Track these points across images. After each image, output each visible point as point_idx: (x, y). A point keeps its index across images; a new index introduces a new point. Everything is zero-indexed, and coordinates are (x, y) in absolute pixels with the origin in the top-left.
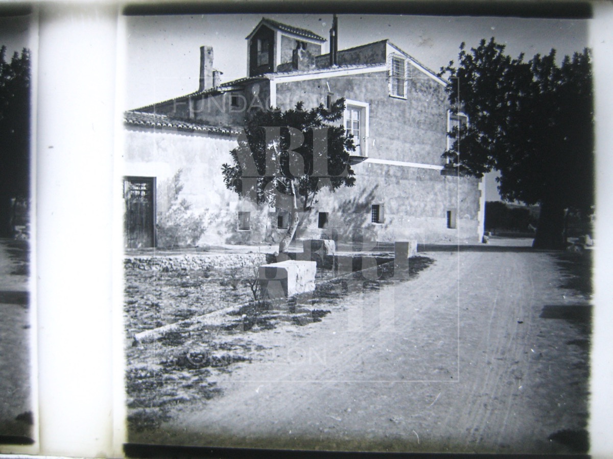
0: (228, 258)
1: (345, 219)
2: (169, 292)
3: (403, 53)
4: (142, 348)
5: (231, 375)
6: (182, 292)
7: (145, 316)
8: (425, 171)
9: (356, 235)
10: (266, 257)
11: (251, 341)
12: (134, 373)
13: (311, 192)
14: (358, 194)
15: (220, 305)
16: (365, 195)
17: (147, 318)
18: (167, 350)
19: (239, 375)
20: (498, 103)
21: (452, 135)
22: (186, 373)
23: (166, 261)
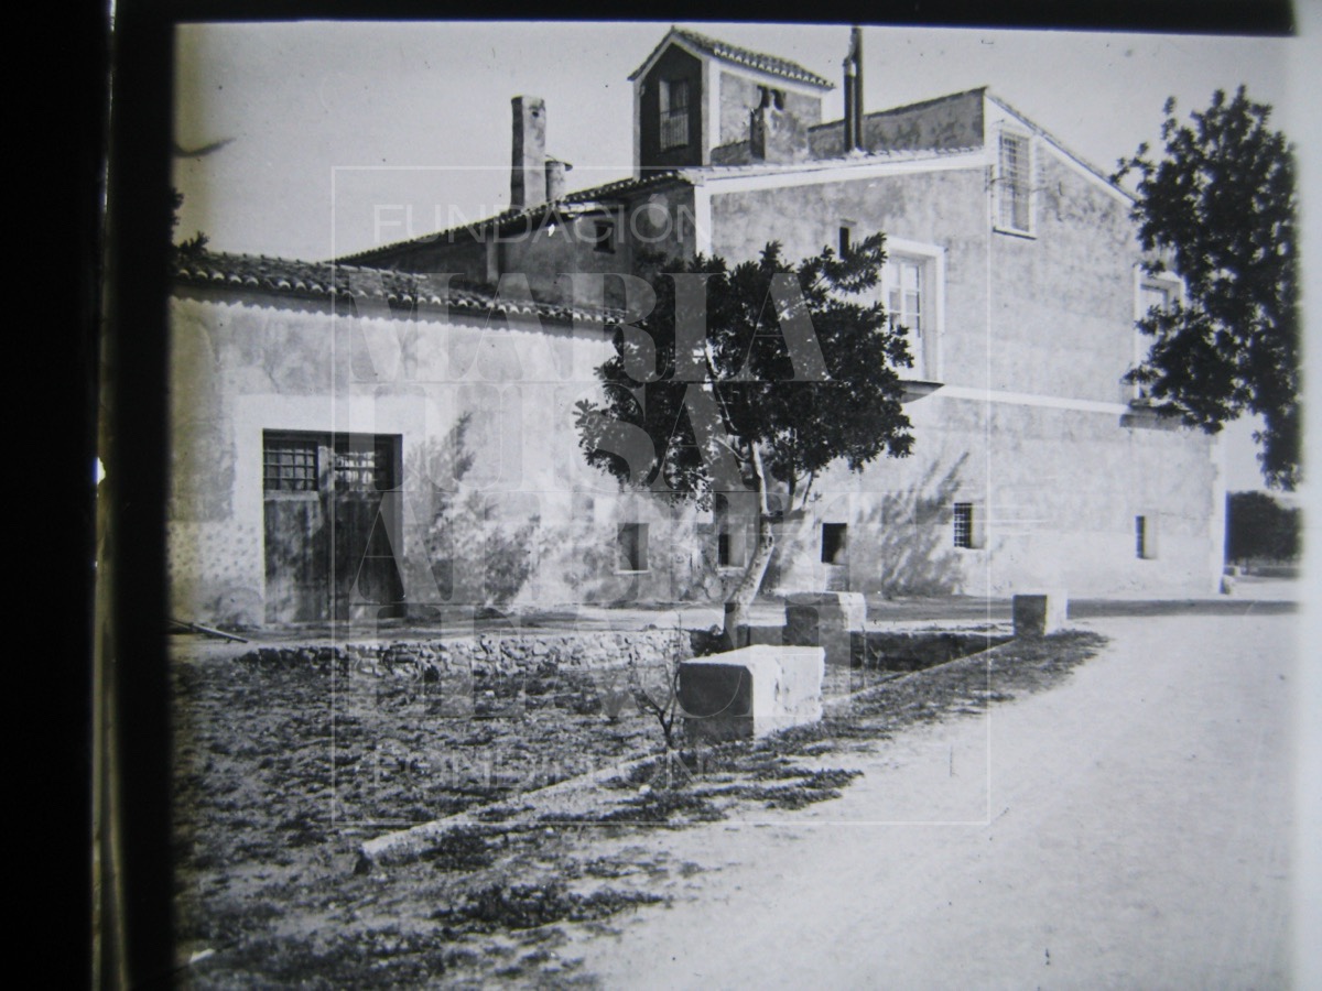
0: (594, 642)
1: (889, 539)
2: (440, 733)
3: (1026, 121)
4: (383, 877)
5: (619, 941)
6: (476, 731)
7: (380, 795)
8: (1083, 417)
9: (915, 579)
10: (691, 640)
11: (666, 854)
12: (367, 943)
13: (803, 472)
14: (920, 477)
15: (576, 762)
16: (938, 478)
17: (385, 800)
18: (450, 882)
19: (640, 938)
20: (1254, 248)
21: (1147, 328)
22: (501, 940)
23: (431, 652)
